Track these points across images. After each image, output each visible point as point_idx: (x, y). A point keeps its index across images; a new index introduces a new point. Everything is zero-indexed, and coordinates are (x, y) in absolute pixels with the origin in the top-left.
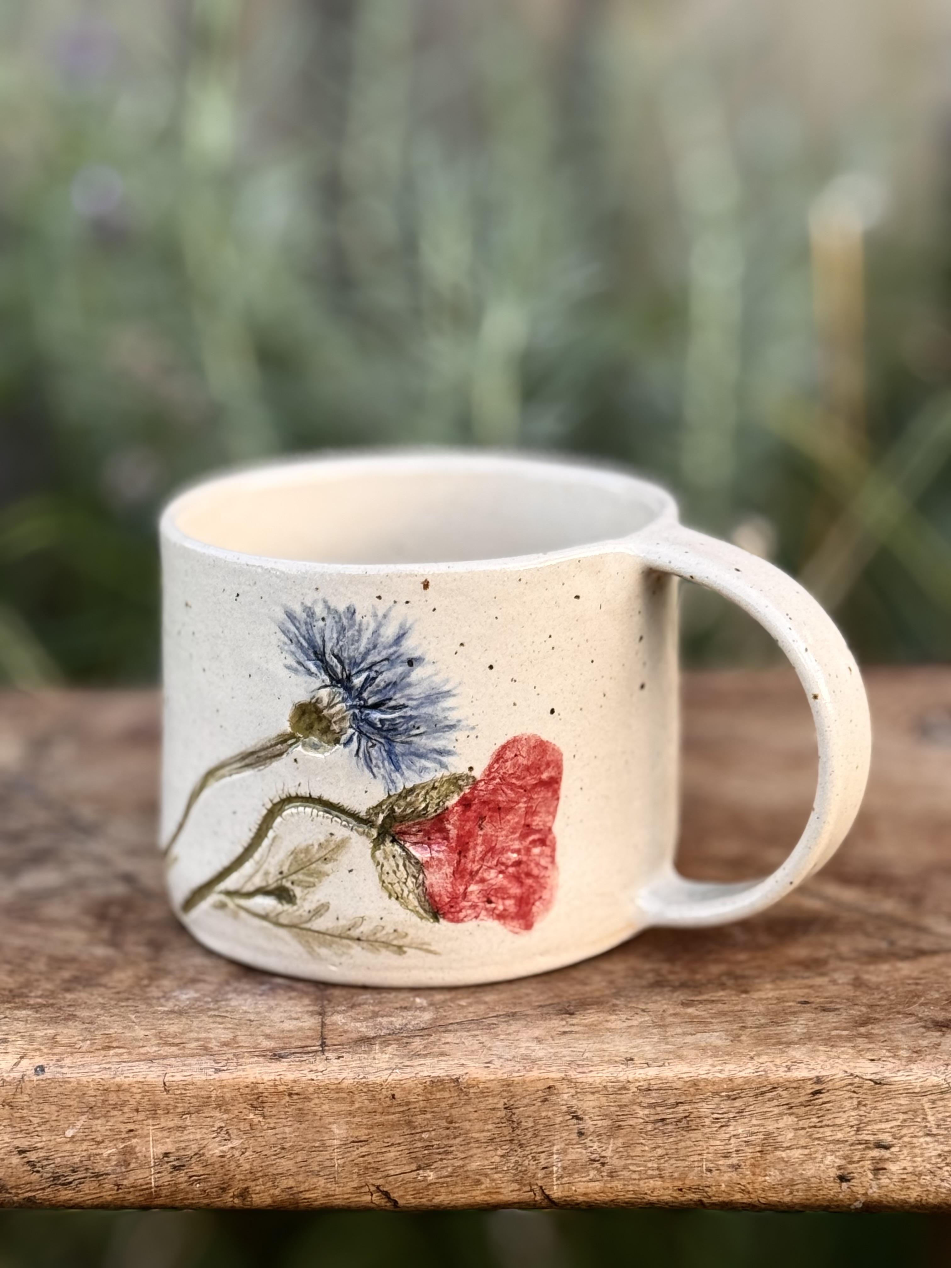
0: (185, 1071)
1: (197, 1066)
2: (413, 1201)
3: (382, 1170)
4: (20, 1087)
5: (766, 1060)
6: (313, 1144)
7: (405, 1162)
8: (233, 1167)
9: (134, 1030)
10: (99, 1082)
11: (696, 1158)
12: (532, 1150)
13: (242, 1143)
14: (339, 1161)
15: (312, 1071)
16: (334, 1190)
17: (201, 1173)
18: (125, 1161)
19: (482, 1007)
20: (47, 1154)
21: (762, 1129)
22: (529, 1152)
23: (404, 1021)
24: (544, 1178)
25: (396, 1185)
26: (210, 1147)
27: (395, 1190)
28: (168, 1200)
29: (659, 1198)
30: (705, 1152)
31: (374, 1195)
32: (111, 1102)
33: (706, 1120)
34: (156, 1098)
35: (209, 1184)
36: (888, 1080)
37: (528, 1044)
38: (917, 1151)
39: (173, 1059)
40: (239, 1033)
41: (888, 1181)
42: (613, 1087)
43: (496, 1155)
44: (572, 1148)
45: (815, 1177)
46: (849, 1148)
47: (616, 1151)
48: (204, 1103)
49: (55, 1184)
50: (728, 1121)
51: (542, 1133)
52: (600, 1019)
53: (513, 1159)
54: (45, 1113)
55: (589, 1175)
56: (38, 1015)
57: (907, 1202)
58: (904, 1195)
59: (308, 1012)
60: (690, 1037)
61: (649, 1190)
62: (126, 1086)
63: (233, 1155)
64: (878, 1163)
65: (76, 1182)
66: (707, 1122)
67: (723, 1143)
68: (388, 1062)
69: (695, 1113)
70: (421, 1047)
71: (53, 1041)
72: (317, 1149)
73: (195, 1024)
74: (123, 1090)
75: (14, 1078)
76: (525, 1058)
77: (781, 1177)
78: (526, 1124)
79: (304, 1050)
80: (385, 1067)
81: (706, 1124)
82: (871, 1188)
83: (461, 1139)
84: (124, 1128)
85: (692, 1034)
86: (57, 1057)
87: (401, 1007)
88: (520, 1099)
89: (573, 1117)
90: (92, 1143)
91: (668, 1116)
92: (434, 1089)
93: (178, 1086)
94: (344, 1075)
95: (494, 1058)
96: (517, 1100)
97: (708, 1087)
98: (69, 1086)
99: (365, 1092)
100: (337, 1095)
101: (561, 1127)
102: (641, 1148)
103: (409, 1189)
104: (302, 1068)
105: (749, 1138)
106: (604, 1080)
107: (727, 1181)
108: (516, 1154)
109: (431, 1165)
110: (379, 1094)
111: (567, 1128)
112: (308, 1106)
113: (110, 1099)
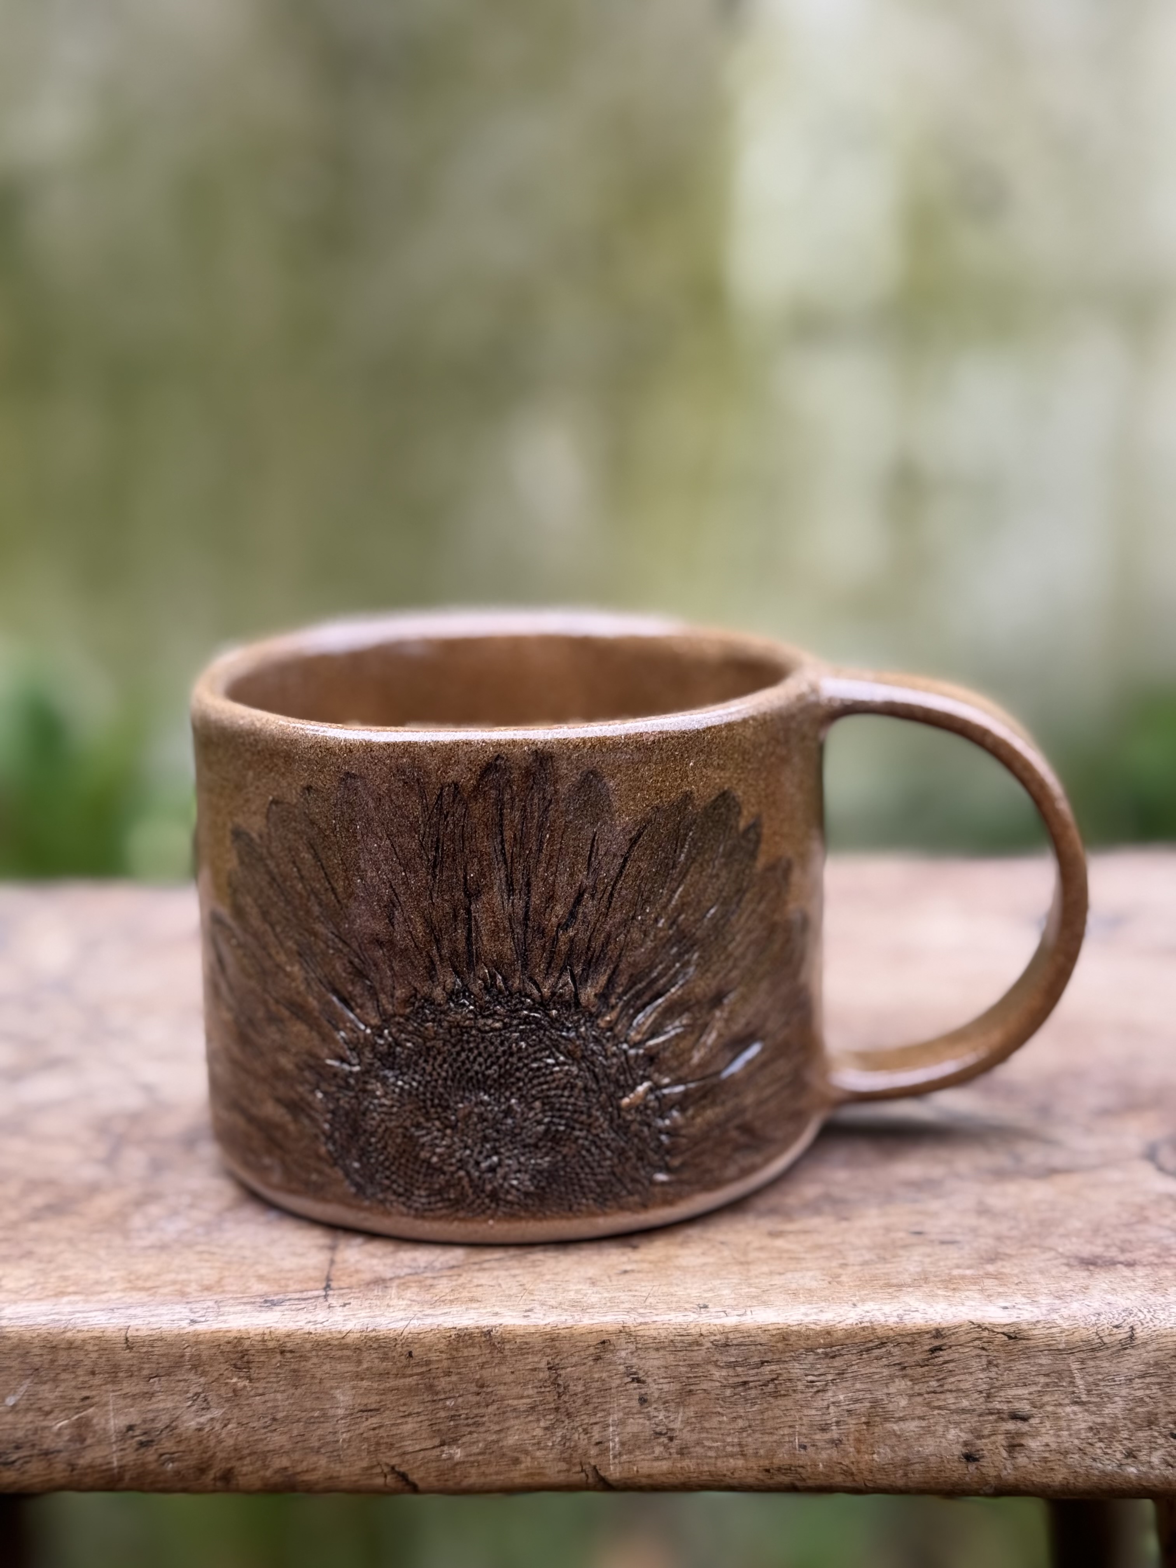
1: (169, 1317)
2: (436, 1484)
3: (397, 1445)
6: (310, 1415)
7: (426, 1436)
8: (212, 1443)
9: (100, 1271)
10: (47, 1337)
11: (786, 1431)
12: (582, 1420)
13: (224, 1413)
14: (344, 1435)
15: (310, 1322)
16: (339, 1471)
17: (174, 1449)
18: (80, 1435)
21: (868, 1396)
22: (579, 1424)
24: (597, 1456)
25: (415, 1465)
26: (185, 1418)
27: (414, 1471)
28: (134, 1483)
29: (741, 1480)
30: (797, 1423)
31: (389, 1477)
32: (61, 1363)
33: (799, 1383)
34: (117, 1357)
35: (184, 1464)
36: (1025, 1333)
37: (579, 1287)
38: (1064, 1424)
39: (140, 1309)
40: (227, 1273)
41: (1025, 1459)
42: (682, 1342)
43: (538, 1427)
44: (633, 1418)
45: (935, 1455)
46: (976, 1419)
47: (687, 1422)
48: (176, 1363)
50: (826, 1385)
51: (595, 1400)
52: (670, 1254)
53: (559, 1433)
55: (653, 1452)
57: (1049, 1486)
58: (1047, 1477)
59: (317, 1246)
60: (777, 1277)
61: (728, 1471)
62: (79, 1343)
63: (213, 1429)
64: (1013, 1438)
65: (21, 1461)
66: (800, 1385)
67: (819, 1413)
68: (404, 1310)
69: (785, 1375)
70: (447, 1290)
72: (317, 1420)
73: (176, 1262)
74: (76, 1348)
76: (575, 1304)
77: (893, 1455)
78: (574, 1388)
79: (302, 1296)
80: (400, 1317)
81: (799, 1388)
82: (1005, 1469)
84: (78, 1394)
85: (780, 1274)
88: (567, 1357)
89: (633, 1380)
90: (38, 1414)
91: (751, 1379)
92: (461, 1344)
93: (144, 1342)
94: (349, 1326)
95: (536, 1305)
96: (564, 1359)
97: (801, 1343)
98: (10, 1342)
99: (374, 1349)
100: (339, 1353)
101: (618, 1392)
102: (718, 1419)
103: (432, 1470)
104: (297, 1319)
105: (852, 1406)
106: (671, 1332)
107: (825, 1460)
108: (563, 1425)
109: (458, 1440)
110: (393, 1351)
111: (625, 1393)
112: (305, 1366)
113: (59, 1358)
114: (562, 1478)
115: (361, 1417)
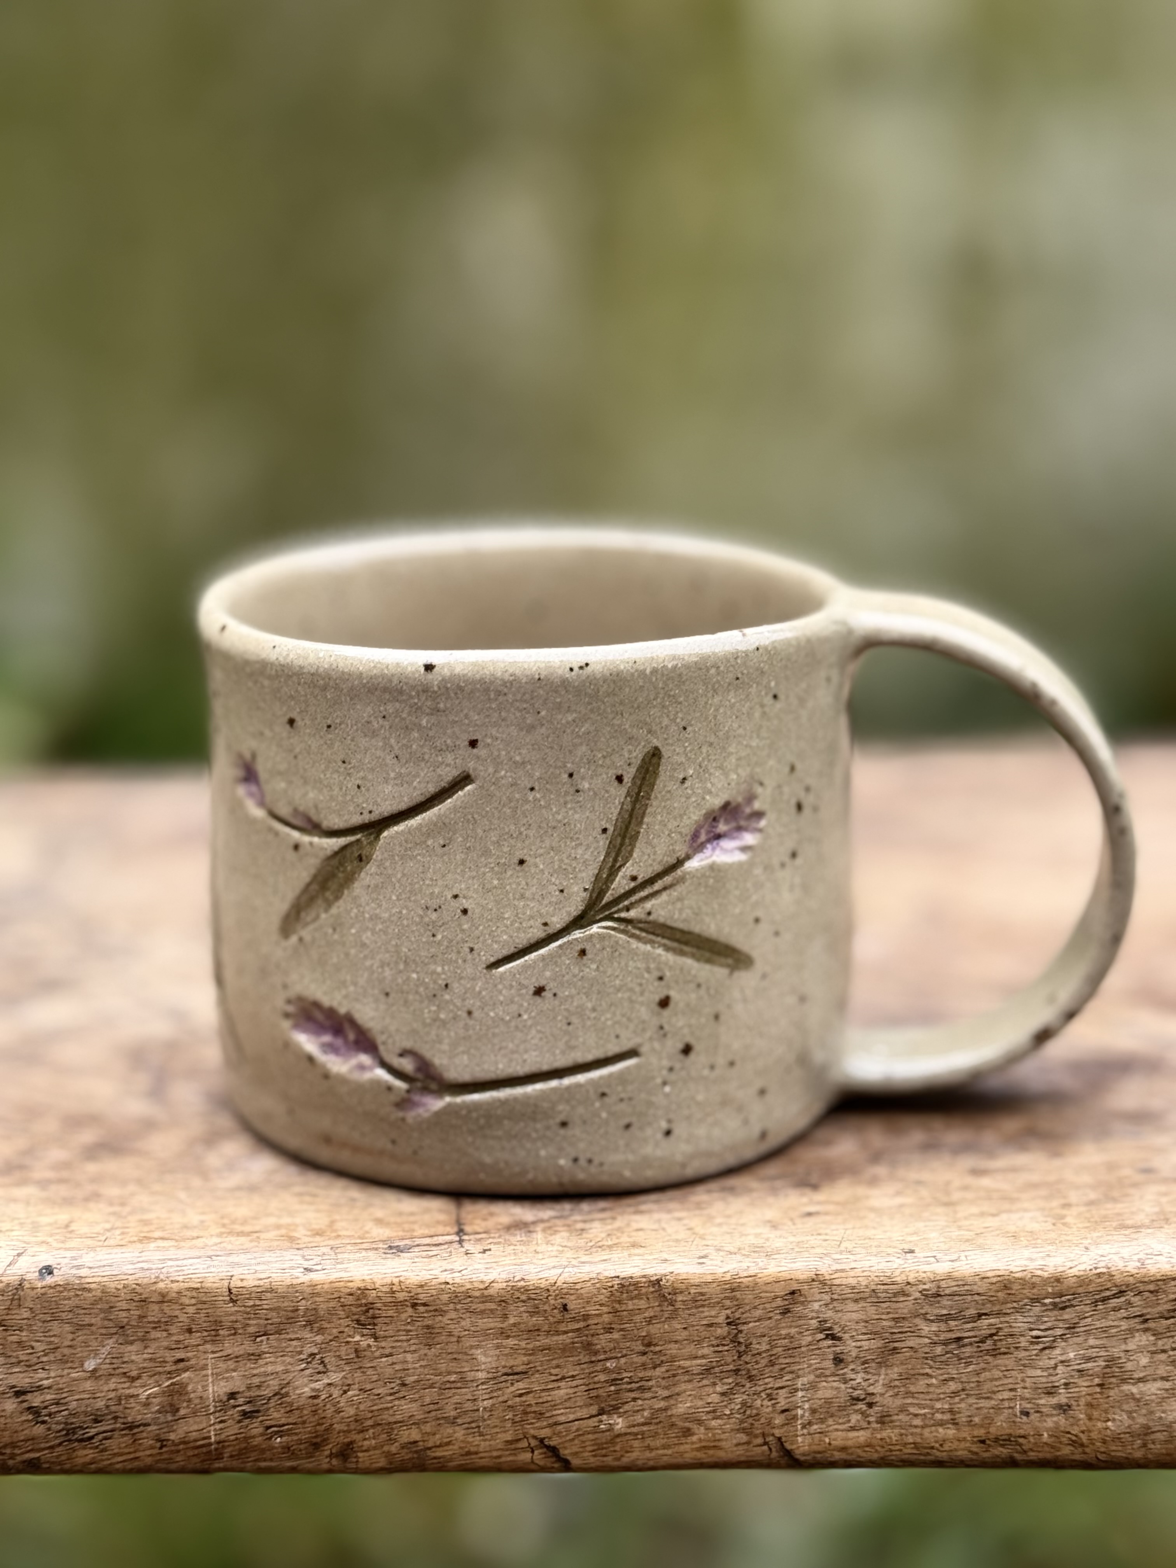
0: (261, 1272)
1: (278, 1265)
2: (592, 1460)
3: (547, 1415)
4: (16, 1297)
5: (1108, 1251)
6: (446, 1379)
7: (581, 1403)
8: (329, 1412)
9: (185, 1214)
10: (134, 1289)
12: (766, 1384)
13: (344, 1377)
14: (485, 1402)
15: (446, 1270)
16: (478, 1445)
17: (283, 1421)
18: (171, 1405)
20: (58, 1397)
21: (1102, 1353)
22: (762, 1388)
24: (783, 1425)
25: (568, 1438)
26: (297, 1383)
27: (566, 1445)
28: (234, 1463)
29: (951, 1454)
30: (1018, 1386)
31: (536, 1452)
32: (150, 1319)
33: (1022, 1339)
34: (219, 1312)
35: (295, 1438)
37: (758, 1231)
39: (243, 1256)
40: (337, 1217)
42: (886, 1291)
43: (714, 1393)
44: (825, 1381)
47: (889, 1386)
48: (288, 1319)
49: (69, 1440)
50: (1054, 1341)
51: (782, 1360)
52: (858, 1195)
53: (739, 1398)
54: (54, 1336)
55: (849, 1421)
56: (45, 1195)
60: (990, 1219)
61: (936, 1442)
62: (173, 1295)
63: (331, 1396)
65: (100, 1437)
66: (1023, 1342)
67: (1045, 1374)
68: (556, 1256)
70: (603, 1235)
71: (67, 1230)
72: (453, 1386)
73: (272, 1205)
74: (170, 1301)
75: (8, 1285)
76: (756, 1250)
77: (1131, 1422)
78: (757, 1346)
79: (432, 1241)
80: (553, 1264)
81: (1022, 1345)
84: (170, 1356)
85: (993, 1215)
88: (749, 1310)
89: (827, 1336)
90: (123, 1380)
91: (967, 1334)
92: (625, 1295)
93: (250, 1294)
94: (493, 1275)
95: (711, 1251)
96: (746, 1312)
97: (1025, 1291)
98: (90, 1295)
99: (524, 1301)
100: (482, 1306)
101: (809, 1351)
102: (926, 1381)
103: (587, 1443)
104: (431, 1267)
105: (1084, 1366)
106: (873, 1281)
107: (1050, 1428)
108: (744, 1390)
109: (620, 1408)
110: (544, 1304)
111: (817, 1352)
112: (441, 1321)
113: (150, 1313)
114: (739, 1453)
115: (506, 1381)
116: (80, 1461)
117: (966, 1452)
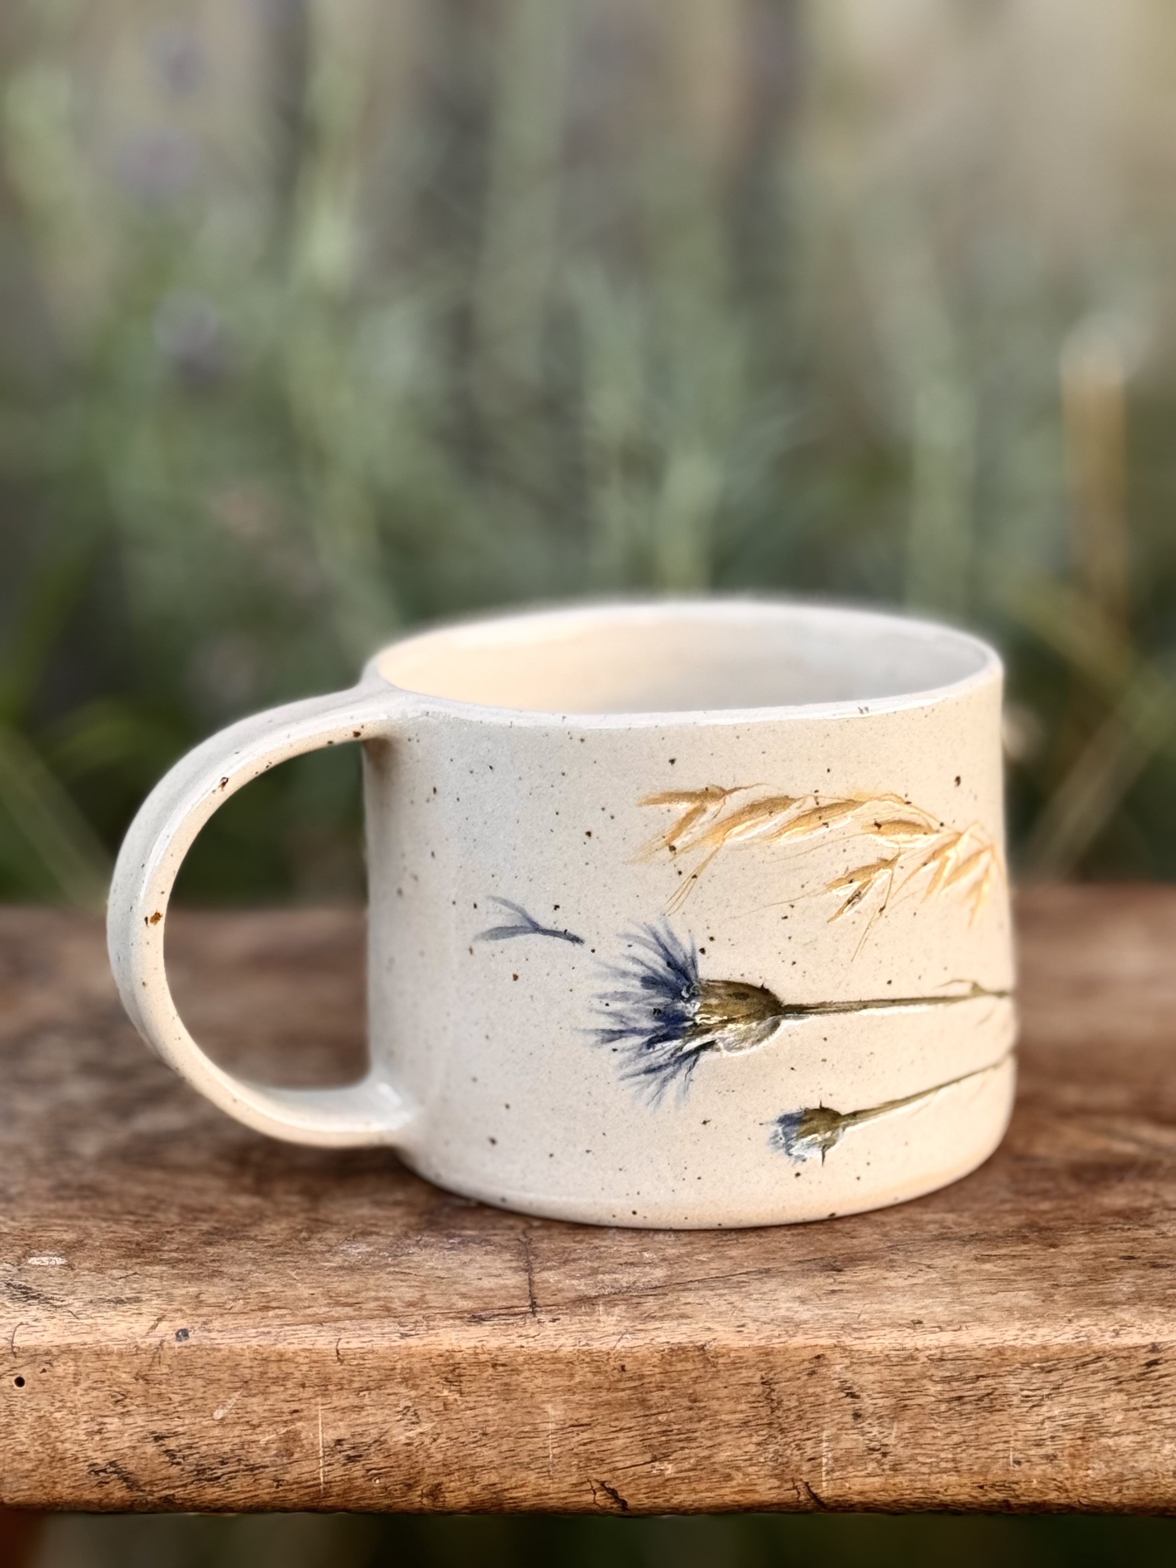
0: (364, 1336)
1: (378, 1331)
2: (646, 1501)
3: (608, 1461)
4: (157, 1355)
5: (1089, 1323)
6: (520, 1429)
7: (636, 1452)
8: (421, 1458)
9: (296, 1288)
10: (256, 1349)
12: (795, 1436)
13: (435, 1427)
14: (555, 1450)
15: (521, 1336)
16: (548, 1488)
17: (382, 1465)
18: (287, 1450)
19: (728, 1263)
20: (191, 1441)
21: (1083, 1410)
22: (791, 1439)
23: (632, 1279)
24: (810, 1472)
25: (626, 1481)
26: (394, 1432)
27: (624, 1487)
28: (339, 1501)
29: (953, 1498)
30: (1011, 1439)
31: (598, 1494)
32: (270, 1375)
33: (1014, 1398)
34: (327, 1370)
35: (392, 1479)
37: (788, 1305)
39: (348, 1322)
40: (427, 1292)
42: (897, 1356)
43: (751, 1443)
44: (846, 1434)
45: (1150, 1470)
47: (900, 1438)
48: (387, 1376)
49: (199, 1480)
50: (1042, 1400)
51: (809, 1415)
52: (876, 1276)
53: (772, 1448)
54: (189, 1389)
55: (866, 1468)
56: (175, 1271)
59: (510, 1268)
60: (990, 1296)
61: (941, 1487)
62: (290, 1355)
63: (423, 1443)
65: (226, 1477)
66: (1016, 1400)
67: (1035, 1428)
68: (616, 1325)
69: (1001, 1390)
70: (656, 1308)
71: (198, 1301)
72: (527, 1435)
73: (372, 1281)
74: (286, 1360)
75: (150, 1345)
76: (787, 1320)
77: (1107, 1470)
78: (788, 1403)
79: (510, 1312)
80: (612, 1332)
81: (1014, 1403)
83: (708, 1422)
84: (287, 1407)
85: (992, 1294)
86: (204, 1319)
87: (626, 1263)
88: (781, 1372)
89: (848, 1394)
90: (246, 1428)
91: (967, 1394)
92: (674, 1359)
93: (355, 1354)
94: (562, 1341)
95: (748, 1321)
96: (777, 1373)
97: (1017, 1357)
98: (219, 1354)
99: (587, 1363)
100: (552, 1367)
101: (832, 1407)
102: (933, 1434)
103: (642, 1487)
104: (509, 1333)
105: (1067, 1421)
106: (886, 1347)
107: (1039, 1476)
108: (775, 1441)
109: (669, 1456)
110: (605, 1365)
111: (839, 1408)
112: (517, 1380)
113: (269, 1371)
114: (773, 1497)
115: (572, 1432)
116: (209, 1497)
117: (967, 1497)
